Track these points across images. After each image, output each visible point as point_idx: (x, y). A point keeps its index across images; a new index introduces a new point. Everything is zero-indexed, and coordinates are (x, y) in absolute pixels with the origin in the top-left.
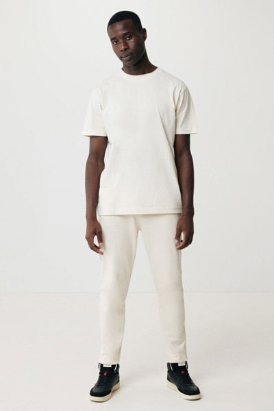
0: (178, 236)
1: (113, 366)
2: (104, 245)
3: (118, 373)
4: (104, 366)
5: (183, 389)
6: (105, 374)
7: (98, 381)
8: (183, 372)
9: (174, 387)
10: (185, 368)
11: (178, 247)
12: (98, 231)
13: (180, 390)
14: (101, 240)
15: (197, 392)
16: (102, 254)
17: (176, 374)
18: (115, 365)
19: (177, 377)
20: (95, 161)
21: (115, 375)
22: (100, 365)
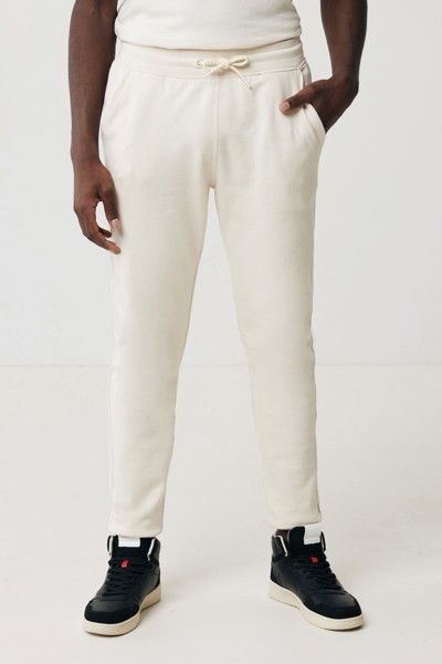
1: (145, 542)
3: (158, 563)
4: (122, 544)
5: (316, 602)
6: (124, 565)
7: (106, 583)
8: (315, 560)
10: (318, 549)
12: (104, 189)
13: (310, 605)
14: (113, 212)
16: (117, 250)
17: (296, 564)
18: (149, 540)
19: (300, 571)
20: (93, 9)
21: (150, 567)
22: (111, 540)
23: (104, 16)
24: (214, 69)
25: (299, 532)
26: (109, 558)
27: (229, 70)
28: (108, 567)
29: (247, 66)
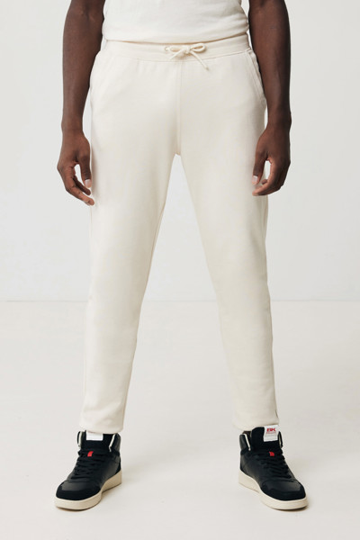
0: (259, 170)
1: (107, 437)
2: (94, 185)
3: (118, 454)
4: (89, 438)
5: (270, 487)
6: (90, 455)
7: (75, 469)
8: (272, 454)
9: (252, 484)
10: (276, 446)
11: (259, 190)
12: (81, 155)
13: (265, 490)
14: (87, 173)
15: (299, 493)
16: (90, 202)
17: (257, 457)
18: (111, 435)
19: (259, 463)
20: (82, 12)
21: (112, 457)
22: (80, 435)
23: (91, 18)
24: (176, 54)
25: (259, 431)
26: (79, 449)
27: (190, 54)
28: (78, 456)
29: (204, 51)
